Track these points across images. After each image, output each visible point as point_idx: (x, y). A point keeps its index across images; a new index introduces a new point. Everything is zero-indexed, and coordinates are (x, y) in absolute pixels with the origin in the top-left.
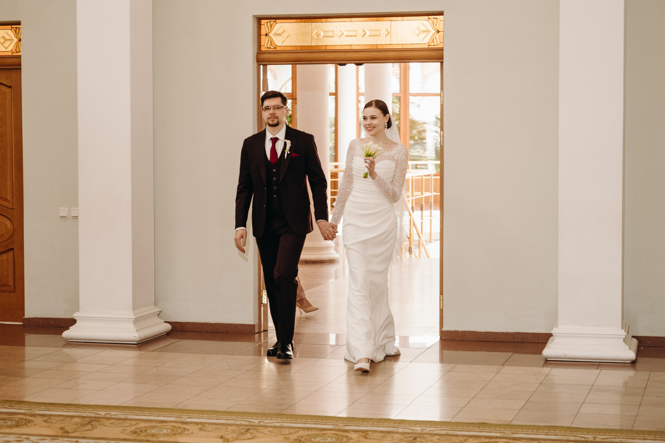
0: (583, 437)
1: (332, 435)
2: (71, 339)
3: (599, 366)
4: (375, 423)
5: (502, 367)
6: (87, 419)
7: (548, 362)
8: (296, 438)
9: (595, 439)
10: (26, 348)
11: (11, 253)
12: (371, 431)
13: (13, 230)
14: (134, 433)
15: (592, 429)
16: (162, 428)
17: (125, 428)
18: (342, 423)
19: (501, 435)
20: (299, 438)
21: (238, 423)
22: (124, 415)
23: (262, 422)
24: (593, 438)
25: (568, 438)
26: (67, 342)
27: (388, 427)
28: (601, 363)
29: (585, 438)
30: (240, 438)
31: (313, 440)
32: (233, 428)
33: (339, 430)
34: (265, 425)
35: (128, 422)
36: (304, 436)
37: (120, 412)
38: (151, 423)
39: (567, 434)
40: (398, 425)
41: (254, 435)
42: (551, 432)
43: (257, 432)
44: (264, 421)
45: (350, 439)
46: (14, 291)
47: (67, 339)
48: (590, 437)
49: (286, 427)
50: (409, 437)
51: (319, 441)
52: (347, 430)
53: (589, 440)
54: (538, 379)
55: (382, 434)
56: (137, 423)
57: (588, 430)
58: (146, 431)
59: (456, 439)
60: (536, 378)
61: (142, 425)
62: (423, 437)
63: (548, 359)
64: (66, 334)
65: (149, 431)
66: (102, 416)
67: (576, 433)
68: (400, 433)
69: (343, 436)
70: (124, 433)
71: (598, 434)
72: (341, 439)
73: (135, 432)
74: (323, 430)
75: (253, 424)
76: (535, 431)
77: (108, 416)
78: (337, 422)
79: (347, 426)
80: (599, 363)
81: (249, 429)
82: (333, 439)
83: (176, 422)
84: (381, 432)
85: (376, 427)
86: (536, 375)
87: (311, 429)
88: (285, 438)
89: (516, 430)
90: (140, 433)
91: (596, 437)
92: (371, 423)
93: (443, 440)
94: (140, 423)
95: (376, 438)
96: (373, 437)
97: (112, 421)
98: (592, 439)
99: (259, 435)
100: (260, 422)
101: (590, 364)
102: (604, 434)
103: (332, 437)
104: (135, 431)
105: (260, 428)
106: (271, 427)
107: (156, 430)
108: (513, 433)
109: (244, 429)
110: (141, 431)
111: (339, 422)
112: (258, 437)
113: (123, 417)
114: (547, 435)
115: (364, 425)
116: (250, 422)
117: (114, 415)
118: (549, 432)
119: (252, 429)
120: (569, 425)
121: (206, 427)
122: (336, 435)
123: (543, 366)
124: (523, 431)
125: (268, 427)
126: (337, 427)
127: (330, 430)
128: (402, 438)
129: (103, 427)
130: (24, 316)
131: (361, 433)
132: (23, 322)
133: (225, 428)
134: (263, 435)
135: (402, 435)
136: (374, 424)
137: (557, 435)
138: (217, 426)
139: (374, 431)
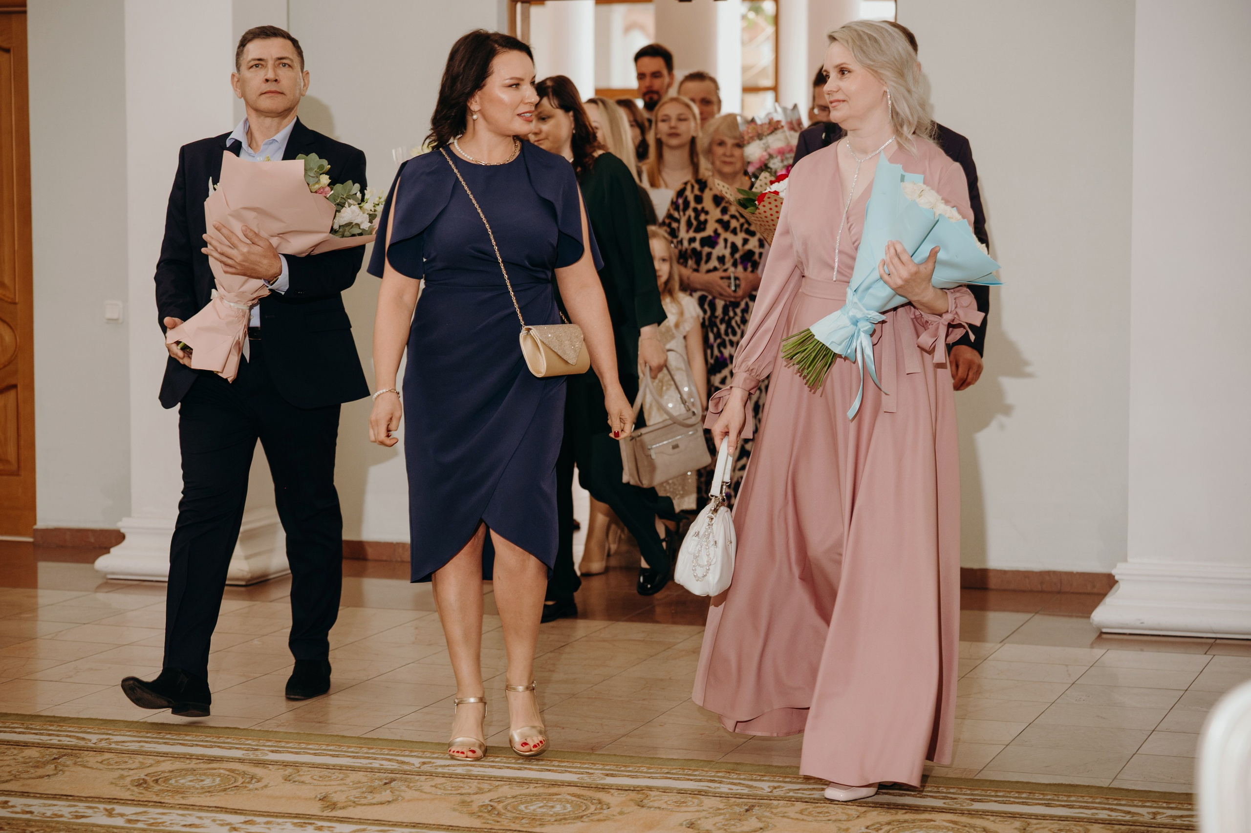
0: (1129, 813)
1: (569, 797)
2: (113, 573)
3: (1211, 646)
4: (674, 771)
5: (999, 645)
6: (55, 751)
7: (1103, 636)
8: (487, 802)
9: (1154, 818)
10: (40, 592)
11: (12, 394)
12: (658, 789)
13: (16, 348)
14: (139, 785)
15: (1155, 792)
16: (205, 774)
17: (125, 773)
18: (601, 769)
19: (944, 803)
20: (492, 803)
21: (376, 764)
22: (140, 742)
23: (430, 762)
24: (1151, 816)
25: (1093, 814)
26: (105, 580)
27: (700, 781)
28: (1218, 641)
29: (1134, 814)
30: (363, 801)
31: (522, 807)
32: (360, 776)
33: (589, 787)
34: (433, 770)
35: (140, 758)
36: (506, 798)
37: (135, 736)
38: (188, 761)
39: (1095, 805)
40: (723, 777)
41: (397, 793)
42: (1061, 798)
43: (408, 787)
44: (433, 761)
45: (605, 807)
46: (17, 473)
47: (106, 574)
48: (1144, 813)
49: (476, 777)
50: (738, 805)
51: (534, 810)
52: (607, 785)
53: (1141, 819)
54: (1069, 675)
55: (679, 796)
56: (158, 762)
57: (1144, 796)
58: (166, 780)
59: (840, 811)
60: (1067, 671)
61: (167, 766)
62: (768, 806)
63: (1104, 630)
64: (103, 563)
65: (173, 781)
66: (90, 744)
67: (1115, 802)
68: (720, 795)
69: (591, 799)
70: (116, 785)
71: (1165, 805)
72: (584, 808)
73: (141, 783)
74: (555, 784)
75: (406, 767)
76: (1024, 795)
77: (104, 744)
78: (592, 766)
79: (612, 775)
80: (1213, 641)
81: (393, 780)
82: (568, 806)
83: (241, 761)
84: (680, 792)
85: (674, 779)
86: (1067, 666)
87: (529, 781)
88: (463, 803)
89: (983, 793)
90: (152, 784)
91: (1159, 813)
92: (667, 771)
93: (810, 814)
94: (164, 761)
95: (664, 806)
96: (656, 804)
97: (107, 756)
98: (1147, 818)
99: (409, 794)
100: (424, 763)
101: (1194, 643)
102: (1180, 806)
103: (568, 802)
104: (143, 779)
105: (417, 777)
106: (443, 776)
107: (190, 778)
108: (973, 800)
109: (381, 780)
110: (156, 781)
111: (597, 766)
112: (403, 798)
113: (134, 746)
114: (1048, 805)
115: (649, 775)
116: (403, 763)
117: (117, 742)
118: (1056, 798)
119: (401, 779)
120: (1105, 783)
121: (301, 773)
122: (579, 796)
123: (1092, 646)
124: (997, 796)
125: (437, 775)
126: (587, 779)
127: (570, 784)
128: (721, 806)
129: (80, 768)
130: (35, 523)
131: (633, 795)
132: (34, 537)
133: (341, 776)
134: (417, 794)
135: (725, 800)
136: (673, 774)
137: (1072, 807)
138: (326, 772)
139: (665, 790)
